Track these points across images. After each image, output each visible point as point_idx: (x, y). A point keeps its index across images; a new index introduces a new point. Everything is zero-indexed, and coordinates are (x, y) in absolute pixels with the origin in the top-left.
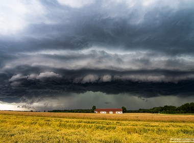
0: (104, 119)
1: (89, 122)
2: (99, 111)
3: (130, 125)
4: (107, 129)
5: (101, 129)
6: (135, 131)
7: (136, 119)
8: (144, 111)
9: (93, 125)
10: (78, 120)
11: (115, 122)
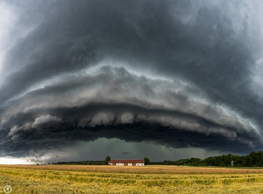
0: (121, 172)
1: (103, 176)
2: (114, 163)
3: (151, 178)
4: (125, 183)
5: (118, 183)
6: (156, 184)
7: (159, 171)
8: (169, 163)
9: (109, 179)
10: (90, 173)
11: (135, 175)
